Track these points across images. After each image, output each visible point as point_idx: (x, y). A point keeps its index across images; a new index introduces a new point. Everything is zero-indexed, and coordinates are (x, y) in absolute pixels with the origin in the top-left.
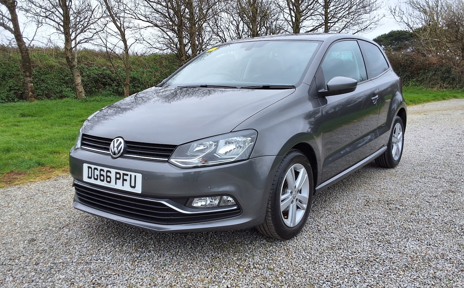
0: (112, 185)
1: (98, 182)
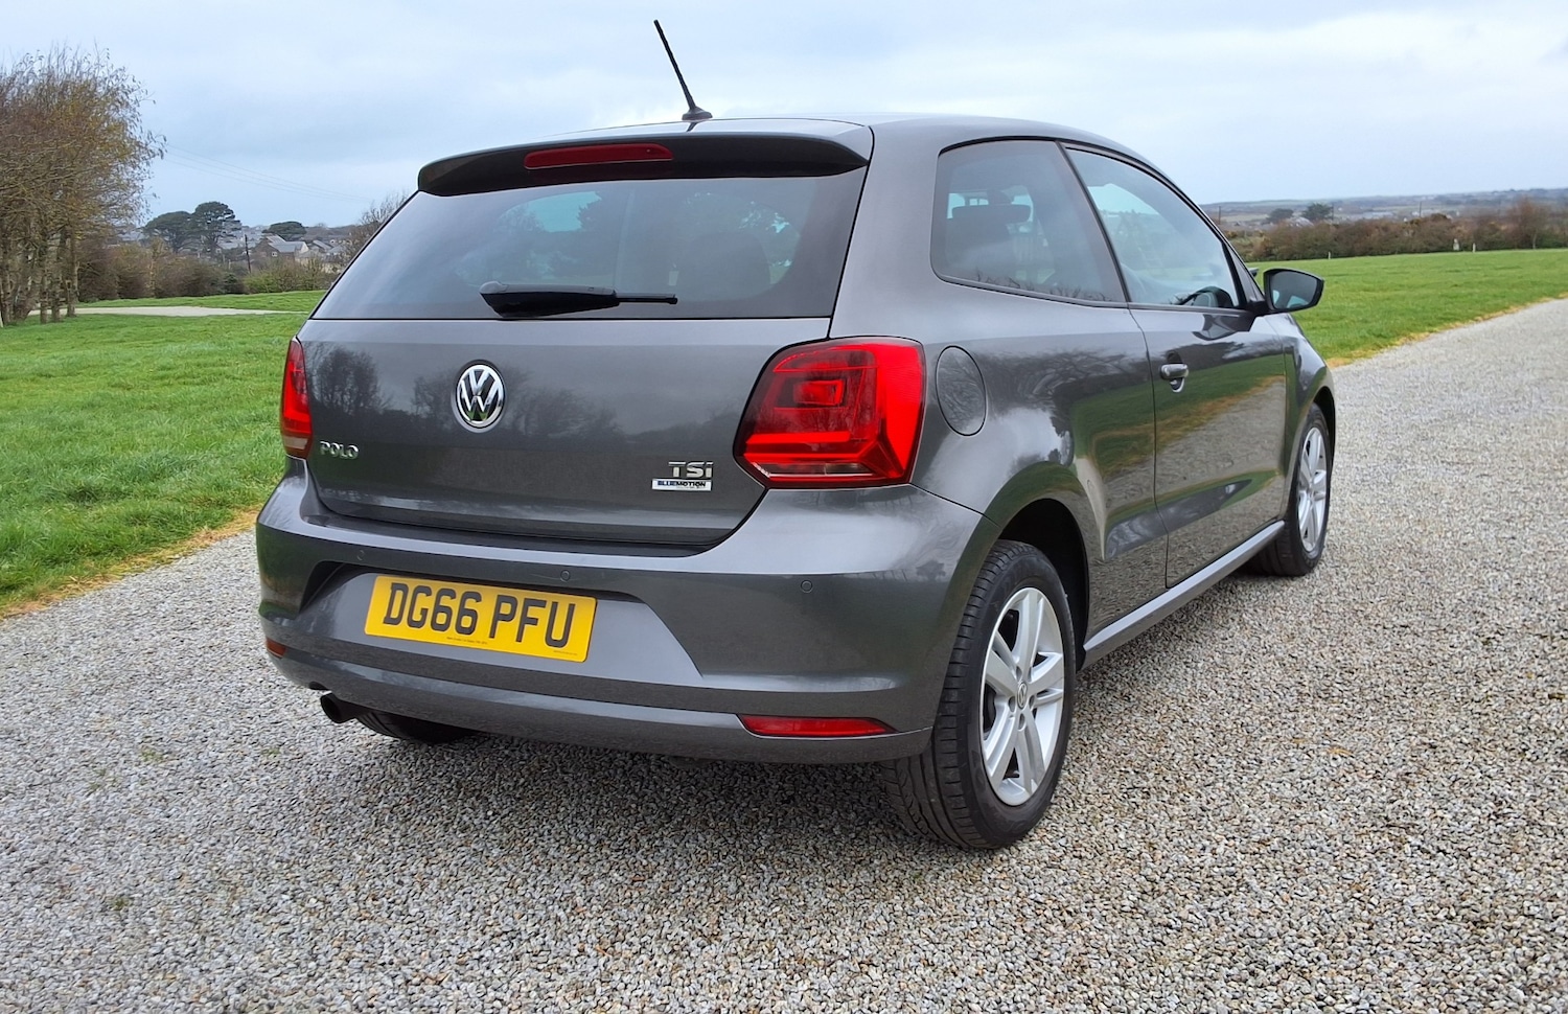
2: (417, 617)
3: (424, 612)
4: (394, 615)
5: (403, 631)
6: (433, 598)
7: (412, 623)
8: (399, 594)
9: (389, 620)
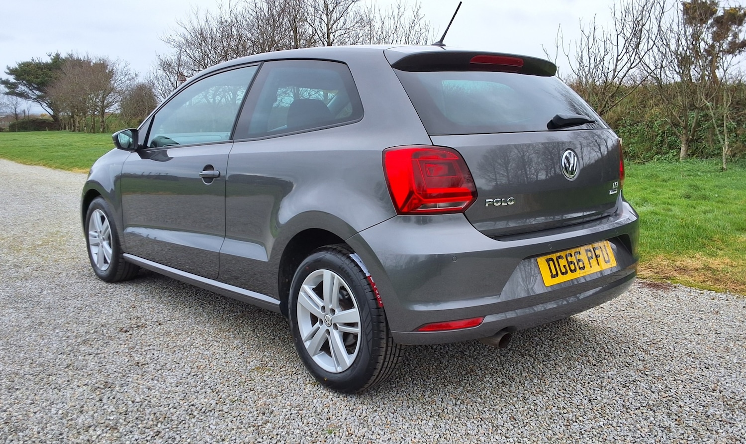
2: (563, 270)
3: (565, 266)
4: (554, 273)
5: (561, 279)
6: (565, 259)
7: (563, 274)
8: (551, 263)
9: (553, 276)
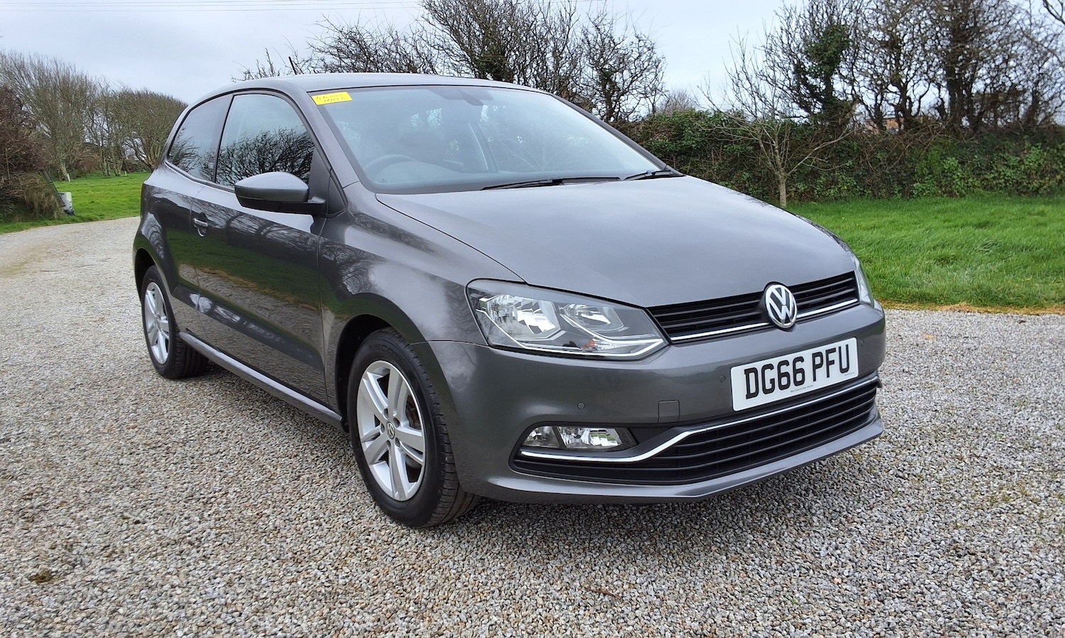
0: (809, 386)
1: (778, 395)
